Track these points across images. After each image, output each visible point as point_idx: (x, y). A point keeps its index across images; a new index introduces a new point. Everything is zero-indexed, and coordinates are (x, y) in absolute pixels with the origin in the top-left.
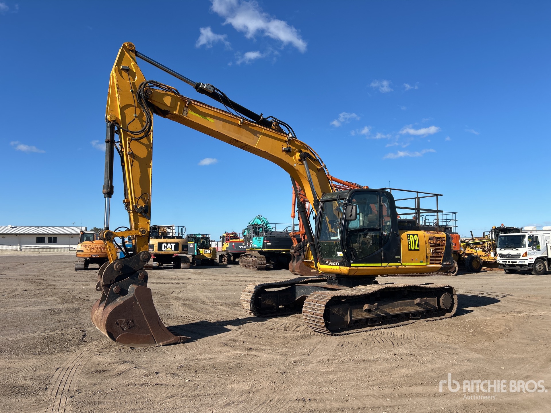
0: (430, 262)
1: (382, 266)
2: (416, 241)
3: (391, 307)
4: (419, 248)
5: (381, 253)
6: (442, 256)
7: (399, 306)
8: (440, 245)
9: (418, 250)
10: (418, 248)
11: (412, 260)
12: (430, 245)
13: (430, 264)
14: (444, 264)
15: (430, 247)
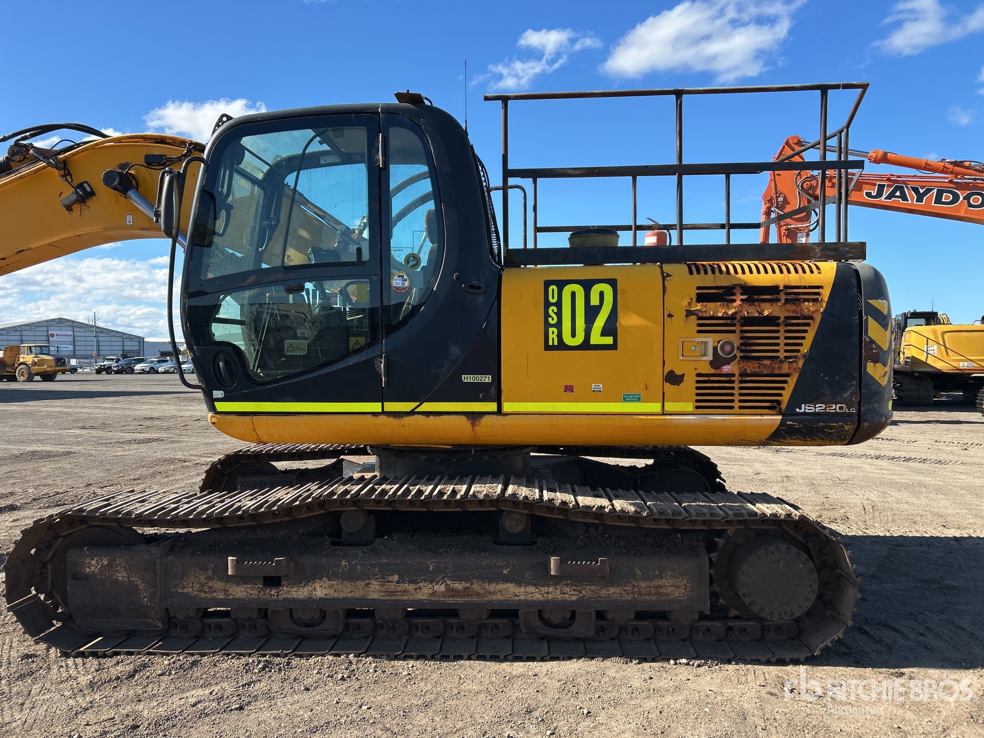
0: (697, 401)
1: (384, 413)
2: (598, 309)
3: (396, 578)
4: (615, 340)
5: (376, 362)
6: (788, 375)
7: (446, 576)
8: (778, 325)
9: (614, 347)
10: (609, 340)
11: (569, 389)
12: (699, 325)
13: (697, 407)
14: (805, 408)
15: (699, 332)
